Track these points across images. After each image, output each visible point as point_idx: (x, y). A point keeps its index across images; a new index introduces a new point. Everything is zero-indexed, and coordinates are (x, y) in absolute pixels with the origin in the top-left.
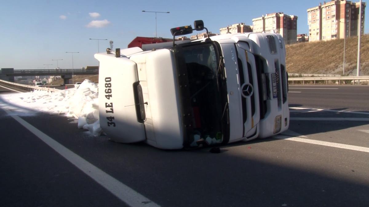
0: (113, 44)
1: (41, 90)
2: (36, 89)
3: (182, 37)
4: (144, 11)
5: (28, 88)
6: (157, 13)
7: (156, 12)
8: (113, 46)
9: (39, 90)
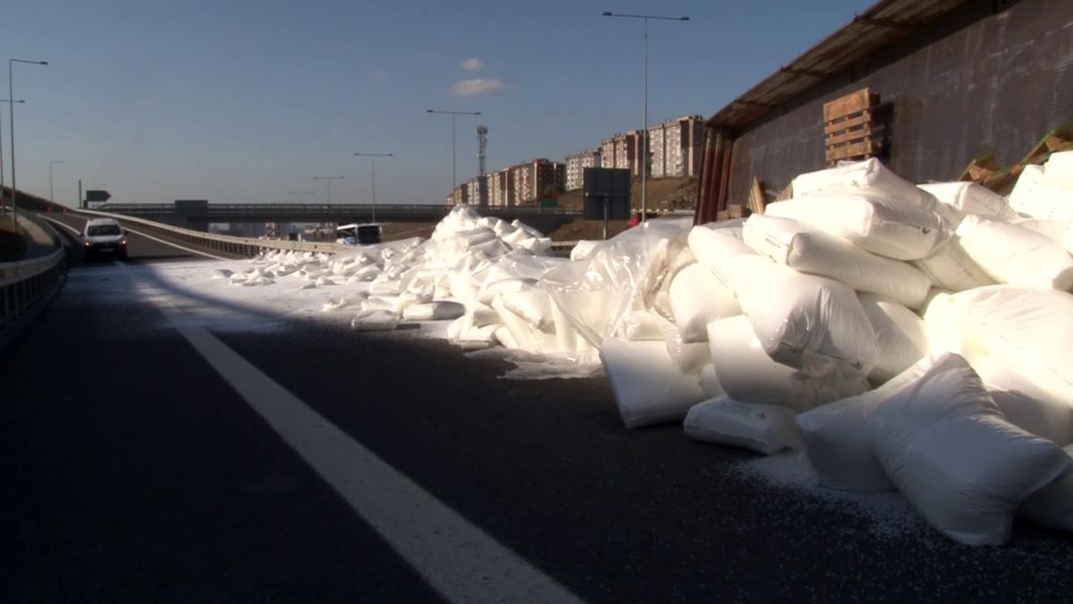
0: (487, 136)
1: (288, 251)
2: (271, 249)
3: (691, 118)
4: (609, 14)
5: (246, 246)
6: (648, 19)
7: (646, 17)
8: (486, 141)
9: (283, 251)
